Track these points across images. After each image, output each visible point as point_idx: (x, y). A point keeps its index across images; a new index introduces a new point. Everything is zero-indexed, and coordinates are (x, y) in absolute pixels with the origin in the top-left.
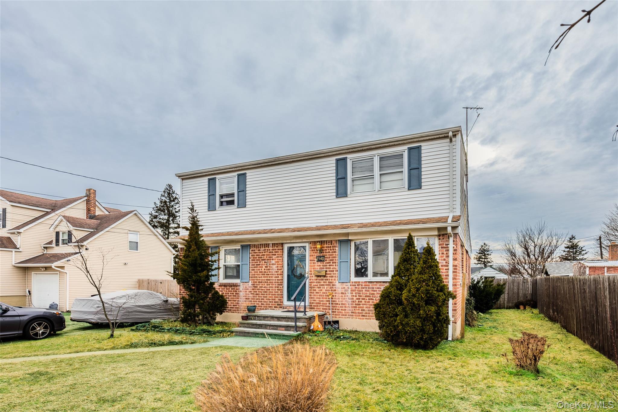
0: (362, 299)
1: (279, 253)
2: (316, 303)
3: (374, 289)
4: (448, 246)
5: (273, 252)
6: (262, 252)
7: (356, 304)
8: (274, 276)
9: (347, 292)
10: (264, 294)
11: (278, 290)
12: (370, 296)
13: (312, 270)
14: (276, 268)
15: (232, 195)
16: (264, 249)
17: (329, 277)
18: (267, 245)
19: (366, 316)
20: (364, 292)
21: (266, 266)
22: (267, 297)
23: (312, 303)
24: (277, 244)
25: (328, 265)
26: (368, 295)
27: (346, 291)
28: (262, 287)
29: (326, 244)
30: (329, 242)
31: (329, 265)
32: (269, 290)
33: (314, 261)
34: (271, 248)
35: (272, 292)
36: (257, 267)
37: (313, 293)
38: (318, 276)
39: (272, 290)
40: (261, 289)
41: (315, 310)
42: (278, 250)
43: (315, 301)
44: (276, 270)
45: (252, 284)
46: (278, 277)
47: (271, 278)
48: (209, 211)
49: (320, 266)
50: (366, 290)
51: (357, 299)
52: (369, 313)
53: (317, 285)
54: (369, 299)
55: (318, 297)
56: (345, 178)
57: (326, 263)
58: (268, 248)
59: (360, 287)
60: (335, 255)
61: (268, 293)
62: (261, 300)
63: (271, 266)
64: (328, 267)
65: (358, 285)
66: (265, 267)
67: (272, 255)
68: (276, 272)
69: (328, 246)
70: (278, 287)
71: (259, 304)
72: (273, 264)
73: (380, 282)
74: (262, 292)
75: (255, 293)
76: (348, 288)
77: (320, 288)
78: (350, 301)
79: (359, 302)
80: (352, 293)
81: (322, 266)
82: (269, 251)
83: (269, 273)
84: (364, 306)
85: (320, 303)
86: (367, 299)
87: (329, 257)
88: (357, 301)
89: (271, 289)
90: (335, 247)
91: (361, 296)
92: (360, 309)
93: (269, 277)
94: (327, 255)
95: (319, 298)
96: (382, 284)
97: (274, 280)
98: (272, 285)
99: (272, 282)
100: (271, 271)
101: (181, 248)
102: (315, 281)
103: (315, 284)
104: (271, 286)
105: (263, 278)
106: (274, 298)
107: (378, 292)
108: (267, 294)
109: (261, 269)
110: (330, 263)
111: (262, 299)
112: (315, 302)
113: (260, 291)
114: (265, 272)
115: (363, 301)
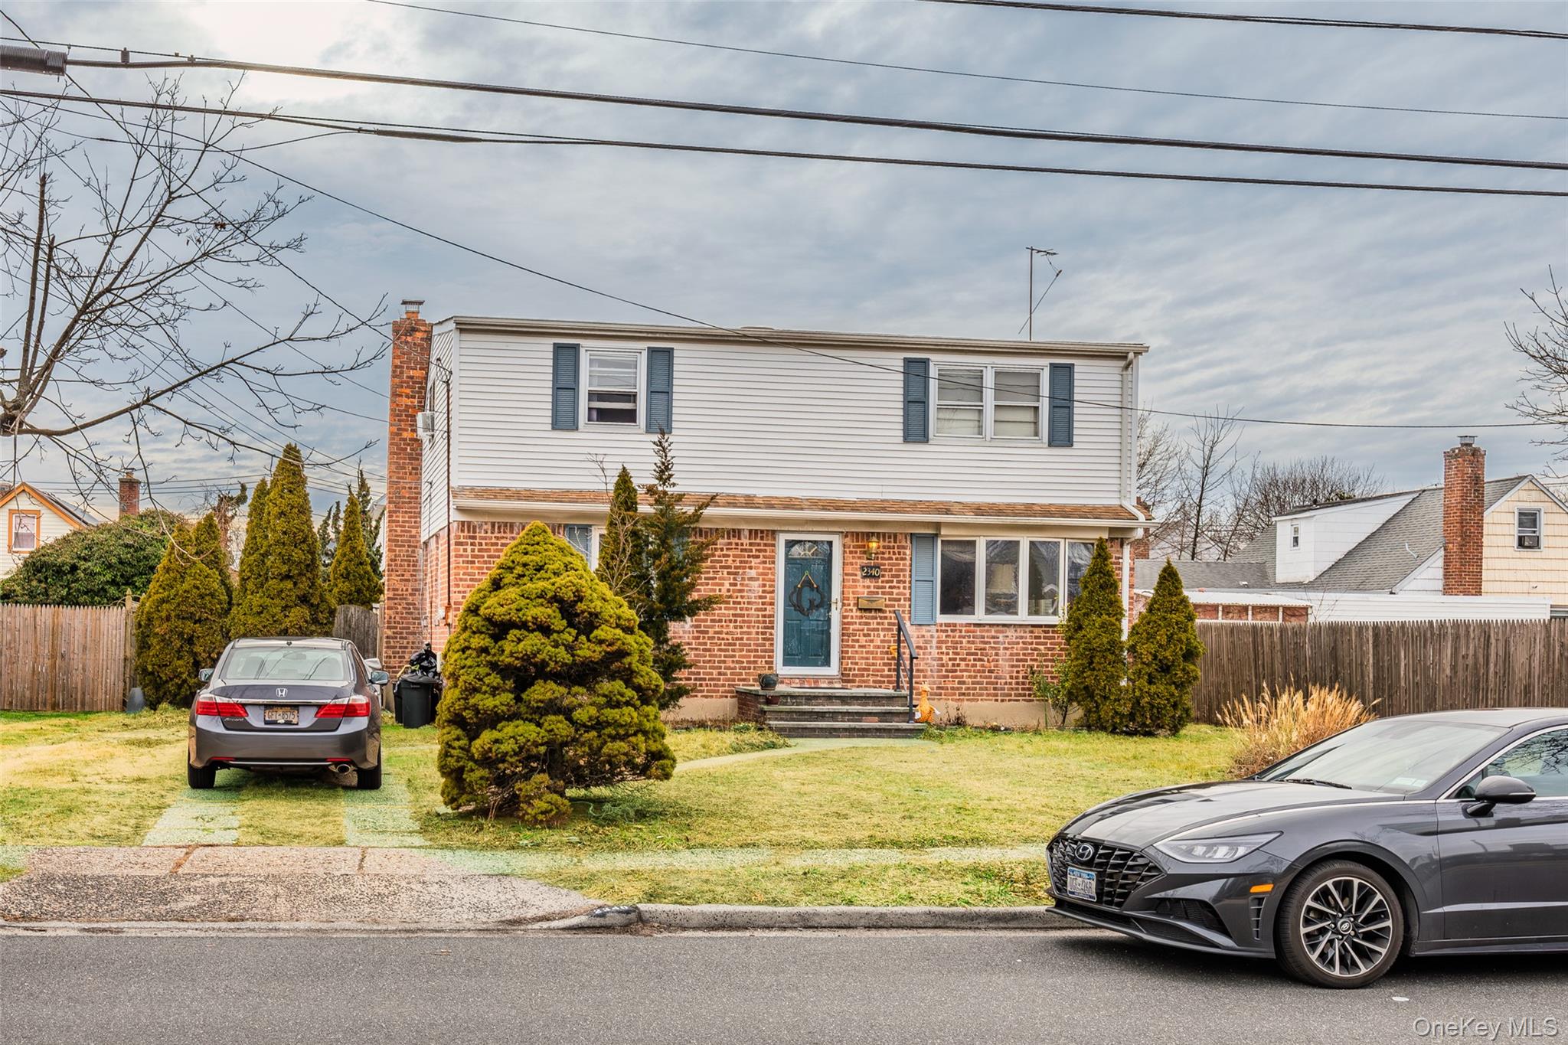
0: (961, 659)
1: (768, 554)
2: (859, 670)
3: (986, 640)
4: (1120, 560)
5: (751, 551)
6: (722, 550)
7: (946, 671)
8: (754, 607)
9: (928, 646)
10: (727, 650)
11: (764, 639)
12: (977, 654)
13: (851, 596)
14: (761, 589)
15: (632, 397)
16: (726, 541)
17: (890, 612)
18: (736, 533)
19: (969, 694)
20: (964, 645)
21: (732, 581)
22: (734, 656)
23: (850, 670)
24: (762, 532)
25: (888, 585)
26: (973, 651)
27: (926, 642)
28: (721, 633)
29: (884, 540)
30: (890, 537)
31: (890, 587)
32: (742, 639)
33: (856, 575)
34: (746, 541)
35: (750, 645)
36: (707, 584)
37: (853, 647)
38: (866, 610)
39: (748, 639)
40: (719, 639)
41: (857, 684)
42: (765, 545)
43: (857, 664)
44: (760, 594)
45: (692, 626)
46: (766, 609)
47: (746, 613)
48: (553, 429)
49: (869, 587)
50: (969, 642)
51: (950, 659)
52: (975, 689)
53: (863, 630)
54: (975, 660)
55: (865, 655)
56: (924, 402)
57: (882, 582)
58: (739, 538)
59: (957, 634)
60: (904, 565)
61: (738, 647)
62: (716, 664)
63: (746, 582)
64: (887, 590)
65: (952, 631)
66: (731, 584)
67: (749, 556)
68: (760, 597)
69: (886, 544)
70: (763, 634)
71: (712, 674)
72: (750, 579)
73: (998, 625)
74: (720, 645)
75: (702, 647)
76: (932, 636)
77: (869, 635)
78: (935, 663)
79: (953, 665)
80: (940, 648)
81: (874, 587)
82: (739, 547)
83: (739, 600)
84: (965, 674)
85: (868, 670)
86: (970, 660)
87: (891, 570)
88: (950, 663)
89: (745, 636)
90: (904, 548)
91: (958, 654)
92: (957, 680)
93: (741, 609)
94: (884, 565)
95: (867, 658)
96: (1001, 628)
97: (752, 616)
98: (748, 627)
99: (750, 622)
100: (745, 594)
101: (463, 523)
102: (858, 621)
103: (857, 626)
104: (745, 629)
105: (723, 611)
106: (752, 659)
107: (992, 645)
108: (733, 651)
109: (717, 588)
110: (892, 582)
111: (719, 662)
112: (857, 667)
113: (716, 641)
114: (730, 597)
115: (963, 663)
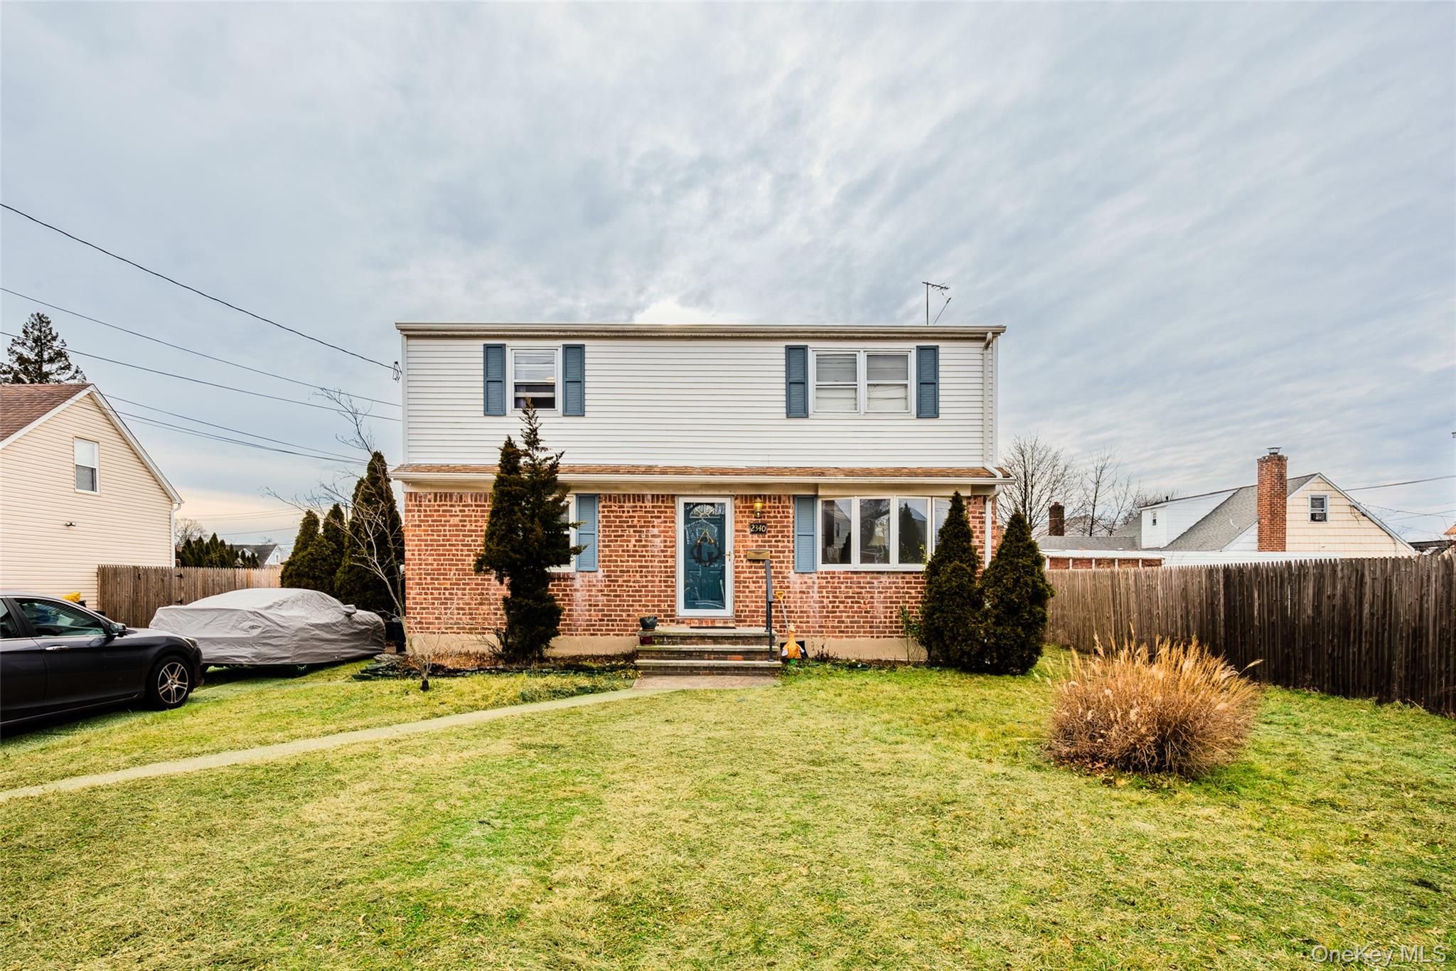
0: (840, 602)
1: (668, 514)
2: (749, 611)
3: (862, 585)
4: (983, 515)
5: (653, 512)
6: (628, 512)
7: (827, 612)
8: (657, 560)
9: (811, 591)
10: (635, 596)
11: (666, 586)
12: (854, 597)
13: (741, 549)
14: (662, 545)
15: (550, 387)
16: (632, 504)
17: (776, 562)
18: (641, 498)
19: (847, 632)
20: (842, 589)
21: (637, 538)
22: (641, 601)
23: (742, 611)
24: (663, 496)
25: (773, 540)
26: (851, 595)
27: (808, 587)
28: (629, 581)
29: (770, 501)
30: (775, 499)
31: (776, 541)
32: (647, 586)
33: (745, 531)
34: (648, 504)
35: (654, 591)
36: (617, 541)
37: (744, 592)
38: (754, 561)
39: (652, 586)
40: (627, 586)
41: (748, 623)
42: (666, 507)
43: (747, 606)
44: (662, 548)
45: (604, 576)
46: (667, 561)
47: (650, 564)
48: (485, 415)
49: (757, 541)
50: (846, 587)
51: (830, 602)
52: (853, 627)
53: (752, 578)
54: (852, 602)
55: (754, 599)
56: (804, 383)
57: (769, 537)
58: (643, 502)
59: (836, 580)
60: (788, 522)
61: (643, 593)
62: (626, 608)
63: (650, 539)
64: (773, 543)
65: (832, 578)
66: (637, 541)
67: (652, 517)
68: (662, 551)
69: (772, 504)
70: (665, 581)
71: (622, 616)
72: (653, 536)
73: (873, 572)
74: (629, 591)
75: (612, 594)
76: (814, 583)
77: (758, 582)
78: (817, 605)
79: (833, 607)
80: (821, 592)
81: (762, 541)
82: (644, 510)
83: (644, 553)
84: (844, 614)
85: (758, 612)
86: (848, 603)
87: (776, 527)
88: (830, 605)
89: (650, 584)
90: (787, 507)
91: (837, 597)
92: (836, 620)
93: (646, 561)
94: (770, 522)
95: (757, 602)
96: (875, 575)
97: (656, 567)
98: (652, 576)
99: (654, 572)
100: (649, 549)
101: (411, 494)
102: (747, 570)
103: (747, 575)
104: (650, 578)
105: (630, 563)
106: (656, 603)
107: (868, 590)
108: (640, 596)
109: (625, 544)
110: (778, 536)
111: (628, 606)
112: (747, 609)
113: (625, 588)
114: (637, 551)
115: (841, 605)
